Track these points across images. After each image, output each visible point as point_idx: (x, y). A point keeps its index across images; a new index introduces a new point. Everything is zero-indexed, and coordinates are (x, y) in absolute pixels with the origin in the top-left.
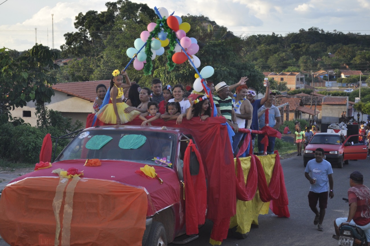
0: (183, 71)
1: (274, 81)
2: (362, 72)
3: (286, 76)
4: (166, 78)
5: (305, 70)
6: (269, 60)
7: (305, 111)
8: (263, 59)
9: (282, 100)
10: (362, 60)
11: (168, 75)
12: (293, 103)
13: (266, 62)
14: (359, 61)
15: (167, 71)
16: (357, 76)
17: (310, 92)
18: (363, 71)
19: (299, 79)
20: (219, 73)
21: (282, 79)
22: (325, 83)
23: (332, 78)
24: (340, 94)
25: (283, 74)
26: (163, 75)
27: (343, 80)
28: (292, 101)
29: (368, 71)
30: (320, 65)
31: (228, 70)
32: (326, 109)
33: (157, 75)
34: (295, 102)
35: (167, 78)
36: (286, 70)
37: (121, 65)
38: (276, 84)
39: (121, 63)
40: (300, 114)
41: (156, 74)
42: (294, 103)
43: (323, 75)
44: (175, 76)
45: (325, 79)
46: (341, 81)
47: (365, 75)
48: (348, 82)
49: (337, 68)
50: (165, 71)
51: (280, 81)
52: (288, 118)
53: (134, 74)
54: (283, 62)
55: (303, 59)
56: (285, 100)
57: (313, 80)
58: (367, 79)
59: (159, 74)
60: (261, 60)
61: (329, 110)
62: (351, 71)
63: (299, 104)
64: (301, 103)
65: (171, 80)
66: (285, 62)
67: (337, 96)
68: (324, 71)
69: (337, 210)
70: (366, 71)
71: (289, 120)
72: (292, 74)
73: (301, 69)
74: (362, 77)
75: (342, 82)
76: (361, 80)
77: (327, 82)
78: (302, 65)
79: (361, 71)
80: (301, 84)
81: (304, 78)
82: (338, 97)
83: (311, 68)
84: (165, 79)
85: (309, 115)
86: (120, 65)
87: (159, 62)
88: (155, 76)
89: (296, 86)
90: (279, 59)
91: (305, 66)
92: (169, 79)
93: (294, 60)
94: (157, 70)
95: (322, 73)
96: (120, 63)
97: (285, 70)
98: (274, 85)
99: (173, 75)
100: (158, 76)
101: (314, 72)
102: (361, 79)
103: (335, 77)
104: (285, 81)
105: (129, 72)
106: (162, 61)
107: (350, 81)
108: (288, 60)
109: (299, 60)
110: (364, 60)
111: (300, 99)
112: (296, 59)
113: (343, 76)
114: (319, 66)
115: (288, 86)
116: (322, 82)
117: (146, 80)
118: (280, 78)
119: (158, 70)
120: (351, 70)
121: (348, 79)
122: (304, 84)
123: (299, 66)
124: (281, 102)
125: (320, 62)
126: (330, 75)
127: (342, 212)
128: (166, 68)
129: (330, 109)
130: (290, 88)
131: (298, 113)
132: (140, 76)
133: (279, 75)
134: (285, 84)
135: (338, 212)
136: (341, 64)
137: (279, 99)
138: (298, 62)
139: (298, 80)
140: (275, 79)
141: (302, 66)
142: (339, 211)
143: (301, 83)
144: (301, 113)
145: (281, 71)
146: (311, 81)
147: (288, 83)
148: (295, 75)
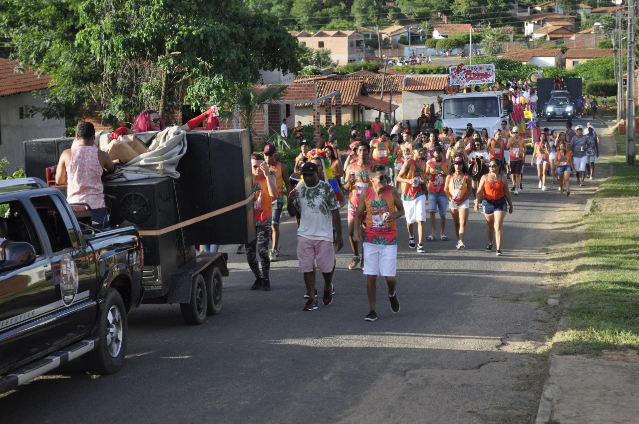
0: (138, 34)
1: (306, 49)
2: (473, 27)
3: (329, 39)
4: (103, 48)
5: (364, 25)
6: (294, 8)
7: (370, 105)
8: (283, 6)
9: (326, 86)
10: (472, 3)
11: (108, 42)
12: (347, 89)
13: (289, 10)
14: (467, 5)
15: (105, 34)
16: (463, 34)
17: (378, 69)
18: (473, 25)
19: (355, 43)
20: (211, 36)
21: (321, 44)
22: (403, 49)
23: (415, 40)
24: (435, 71)
25: (322, 35)
26: (97, 42)
27: (437, 44)
28: (345, 85)
29: (483, 24)
30: (392, 15)
31: (226, 28)
32: (411, 100)
33: (83, 42)
34: (350, 88)
35: (106, 47)
36: (329, 26)
37: (8, 23)
38: (309, 54)
39: (7, 20)
40: (362, 111)
41: (81, 40)
42: (349, 91)
43: (399, 34)
44: (123, 43)
45: (404, 41)
46: (434, 44)
47: (478, 32)
48: (447, 46)
49: (424, 20)
50: (100, 34)
51: (316, 48)
52: (340, 120)
53: (35, 42)
54: (321, 10)
55: (360, 5)
56: (332, 86)
57: (380, 45)
58: (483, 40)
59: (88, 41)
60: (278, 7)
61: (416, 101)
62: (451, 25)
63: (358, 91)
64: (362, 90)
65: (115, 50)
66: (324, 10)
67: (429, 73)
68: (400, 27)
69: (459, 294)
70: (479, 25)
71: (343, 124)
72: (339, 34)
73: (357, 24)
74: (472, 37)
75: (435, 47)
76: (472, 43)
77: (408, 47)
78: (358, 15)
79: (470, 25)
80: (358, 54)
81: (362, 41)
82: (432, 76)
83: (374, 21)
84: (101, 49)
85: (379, 112)
86: (5, 25)
87: (88, 16)
88: (78, 43)
89: (349, 58)
90: (313, 5)
91: (364, 17)
92: (109, 49)
93: (343, 5)
94: (83, 31)
95: (397, 31)
96: (4, 21)
97: (325, 27)
98: (306, 56)
99: (117, 40)
100: (85, 44)
101: (381, 28)
102: (472, 40)
103: (421, 38)
104: (327, 47)
105: (25, 38)
106: (94, 13)
107: (450, 44)
108: (330, 7)
109: (352, 6)
110: (476, 3)
111: (361, 82)
112: (347, 4)
113: (436, 35)
114: (390, 16)
115: (334, 58)
116: (397, 47)
117: (60, 53)
118: (318, 43)
119: (85, 31)
120: (452, 23)
121: (446, 42)
122: (364, 52)
123: (351, 19)
124: (324, 88)
125: (392, 9)
126: (412, 34)
127: (470, 296)
128: (101, 27)
129: (417, 99)
130: (338, 62)
131: (357, 110)
132: (46, 46)
133: (315, 36)
134: (329, 52)
135: (462, 296)
136: (432, 13)
137: (320, 83)
138: (350, 10)
139: (351, 45)
140: (307, 46)
141: (358, 17)
142: (464, 294)
143: (358, 51)
144: (364, 108)
145: (319, 28)
146: (376, 47)
147: (332, 51)
148: (345, 35)
